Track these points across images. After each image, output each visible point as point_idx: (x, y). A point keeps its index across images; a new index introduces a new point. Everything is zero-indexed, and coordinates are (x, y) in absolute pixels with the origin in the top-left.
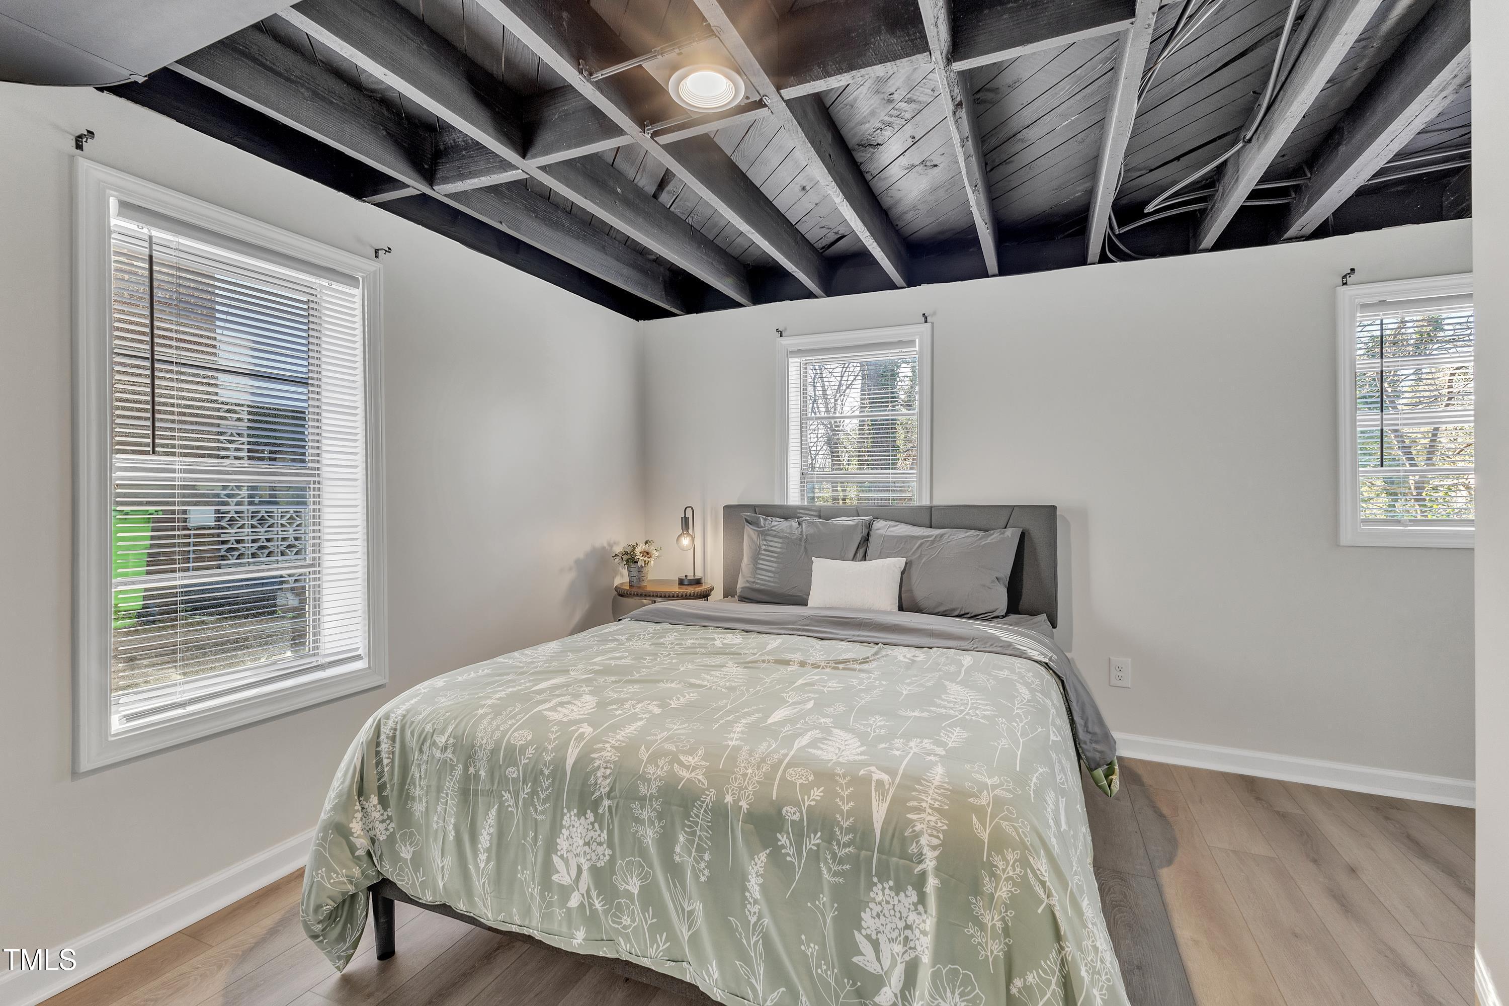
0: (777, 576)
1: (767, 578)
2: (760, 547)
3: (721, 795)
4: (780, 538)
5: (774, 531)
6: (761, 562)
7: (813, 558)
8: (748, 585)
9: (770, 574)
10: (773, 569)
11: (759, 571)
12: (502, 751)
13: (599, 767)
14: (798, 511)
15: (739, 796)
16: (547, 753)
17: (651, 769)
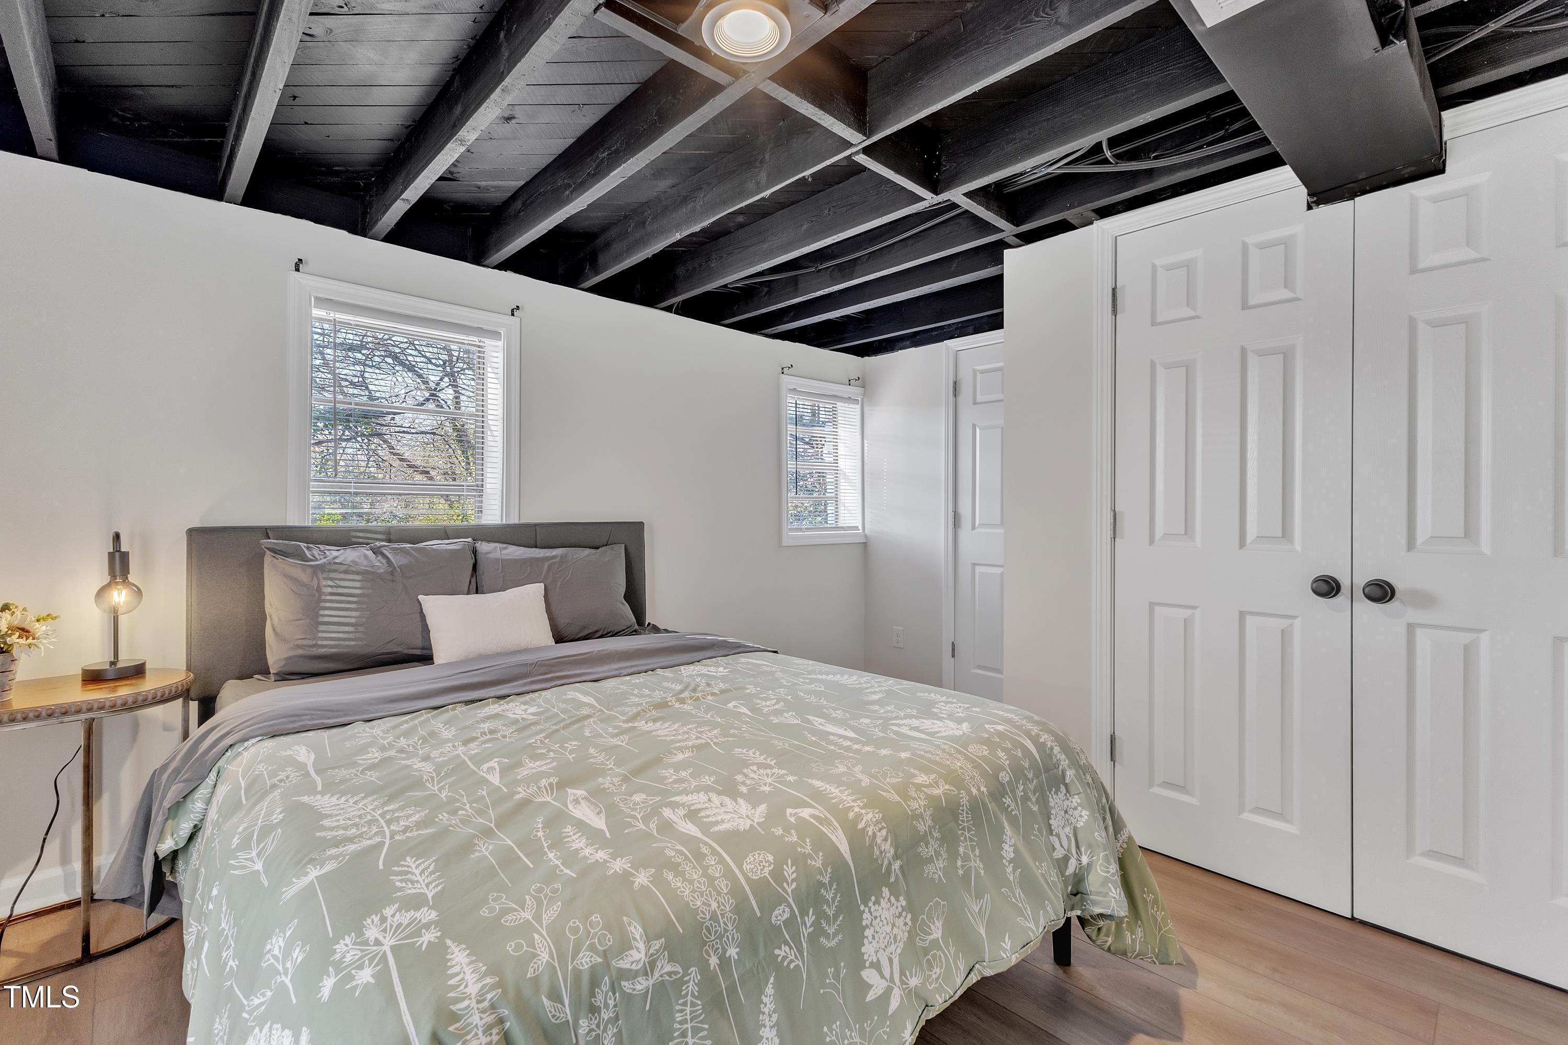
0: (362, 629)
1: (341, 635)
2: (319, 589)
3: (969, 792)
4: (357, 573)
5: (340, 564)
6: (326, 612)
7: (421, 597)
8: (300, 652)
9: (347, 629)
10: (353, 620)
11: (321, 628)
12: (751, 898)
13: (874, 834)
14: (354, 534)
15: (977, 785)
16: (812, 858)
17: (914, 805)
